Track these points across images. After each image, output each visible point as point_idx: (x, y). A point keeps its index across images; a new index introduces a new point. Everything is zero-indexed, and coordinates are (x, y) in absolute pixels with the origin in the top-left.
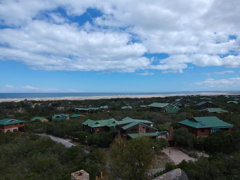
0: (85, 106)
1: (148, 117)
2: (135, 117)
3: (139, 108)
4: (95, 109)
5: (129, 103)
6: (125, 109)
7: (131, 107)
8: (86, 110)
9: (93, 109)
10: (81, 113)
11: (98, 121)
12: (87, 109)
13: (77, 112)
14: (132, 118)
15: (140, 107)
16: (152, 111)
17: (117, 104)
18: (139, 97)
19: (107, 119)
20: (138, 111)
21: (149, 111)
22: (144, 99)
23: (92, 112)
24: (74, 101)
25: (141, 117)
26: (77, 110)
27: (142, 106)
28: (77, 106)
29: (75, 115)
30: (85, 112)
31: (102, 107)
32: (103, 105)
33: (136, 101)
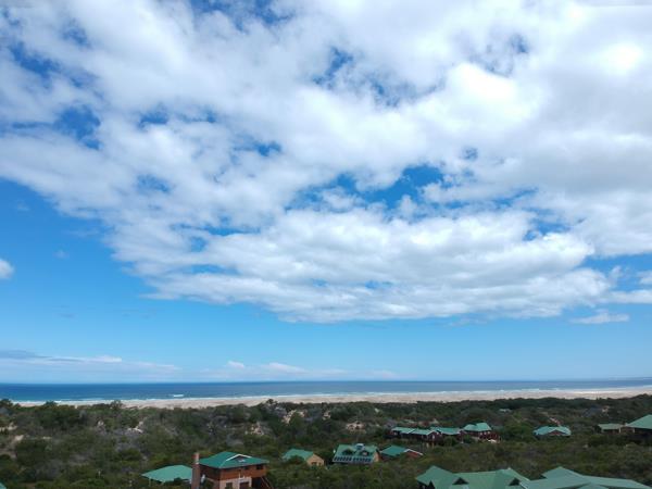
0: (420, 423)
1: (632, 464)
2: (584, 465)
3: (597, 435)
4: (450, 432)
5: (560, 414)
6: (549, 438)
7: (567, 431)
8: (425, 436)
9: (444, 431)
10: (411, 443)
11: (464, 476)
12: (427, 433)
13: (398, 439)
14: (576, 471)
15: (599, 429)
16: (643, 443)
17: (519, 419)
18: (592, 394)
19: (490, 470)
20: (594, 443)
21: (633, 444)
22: (610, 402)
23: (441, 441)
24: (387, 404)
25: (608, 466)
26: (399, 432)
27: (604, 427)
28: (396, 422)
29: (393, 450)
30: (423, 441)
31: (469, 427)
32: (475, 420)
33: (584, 410)
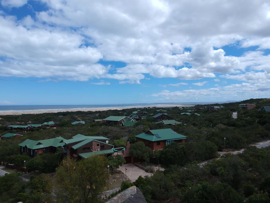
0: (23, 123)
1: (103, 132)
2: (88, 133)
3: (94, 123)
4: (36, 126)
5: (82, 117)
6: (76, 125)
7: (83, 122)
8: (25, 128)
9: (33, 125)
10: (17, 131)
11: (41, 141)
12: (26, 127)
13: (11, 130)
14: (85, 135)
15: (94, 121)
16: (108, 125)
17: (66, 119)
18: (93, 110)
19: (52, 138)
20: (92, 126)
21: (105, 126)
22: (99, 112)
23: (32, 129)
24: (6, 116)
25: (96, 133)
26: (11, 127)
27: (96, 120)
28: (11, 123)
29: (8, 135)
30: (23, 130)
31: (45, 123)
32: (48, 120)
33: (90, 115)
